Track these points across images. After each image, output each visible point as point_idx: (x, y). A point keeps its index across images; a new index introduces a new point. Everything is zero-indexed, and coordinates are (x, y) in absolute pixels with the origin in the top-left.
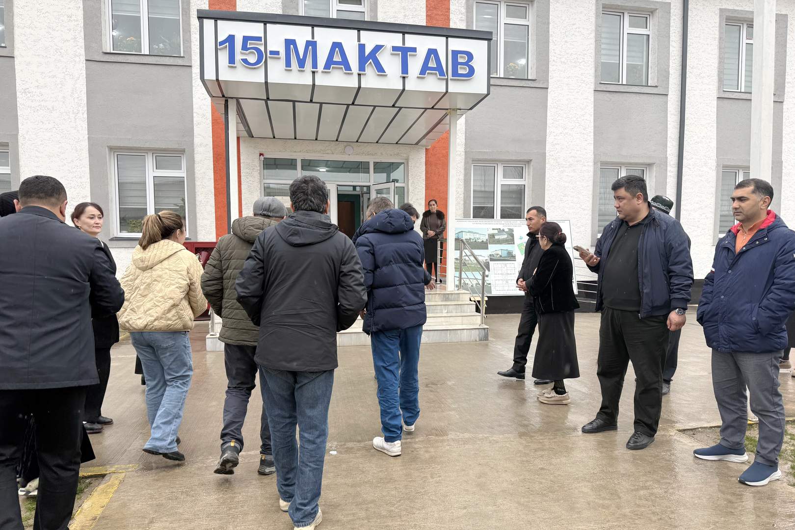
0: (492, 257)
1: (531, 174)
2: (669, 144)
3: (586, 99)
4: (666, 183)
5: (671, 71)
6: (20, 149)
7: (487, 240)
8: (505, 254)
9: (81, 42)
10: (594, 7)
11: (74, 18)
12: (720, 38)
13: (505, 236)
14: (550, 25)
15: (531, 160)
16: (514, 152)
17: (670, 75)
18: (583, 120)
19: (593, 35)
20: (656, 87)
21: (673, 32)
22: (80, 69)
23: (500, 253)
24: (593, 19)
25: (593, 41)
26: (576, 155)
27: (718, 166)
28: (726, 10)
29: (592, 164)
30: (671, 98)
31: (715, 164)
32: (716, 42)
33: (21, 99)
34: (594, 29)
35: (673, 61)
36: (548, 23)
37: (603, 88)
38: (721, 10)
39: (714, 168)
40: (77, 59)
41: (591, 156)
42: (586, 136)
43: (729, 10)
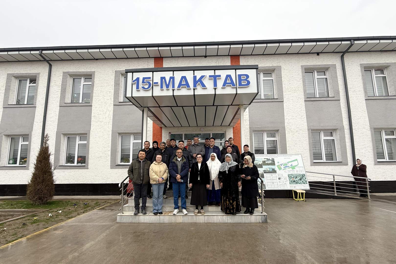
0: (265, 171)
1: (279, 135)
2: (344, 120)
3: (301, 104)
4: (345, 137)
5: (340, 90)
6: (90, 135)
7: (262, 164)
8: (271, 170)
9: (113, 100)
10: (301, 70)
11: (111, 92)
12: (362, 75)
13: (270, 162)
14: (282, 78)
15: (279, 130)
16: (271, 127)
17: (340, 92)
18: (301, 113)
19: (302, 80)
20: (334, 97)
21: (339, 75)
22: (111, 108)
23: (269, 170)
24: (301, 74)
25: (302, 82)
26: (299, 127)
27: (371, 128)
28: (363, 64)
29: (307, 130)
30: (342, 101)
31: (369, 128)
32: (361, 77)
33: (93, 119)
34: (302, 77)
35: (341, 87)
36: (281, 77)
37: (308, 99)
38: (361, 64)
39: (369, 129)
40: (111, 105)
41: (306, 127)
42: (303, 119)
43: (365, 64)
